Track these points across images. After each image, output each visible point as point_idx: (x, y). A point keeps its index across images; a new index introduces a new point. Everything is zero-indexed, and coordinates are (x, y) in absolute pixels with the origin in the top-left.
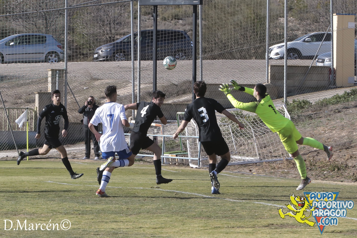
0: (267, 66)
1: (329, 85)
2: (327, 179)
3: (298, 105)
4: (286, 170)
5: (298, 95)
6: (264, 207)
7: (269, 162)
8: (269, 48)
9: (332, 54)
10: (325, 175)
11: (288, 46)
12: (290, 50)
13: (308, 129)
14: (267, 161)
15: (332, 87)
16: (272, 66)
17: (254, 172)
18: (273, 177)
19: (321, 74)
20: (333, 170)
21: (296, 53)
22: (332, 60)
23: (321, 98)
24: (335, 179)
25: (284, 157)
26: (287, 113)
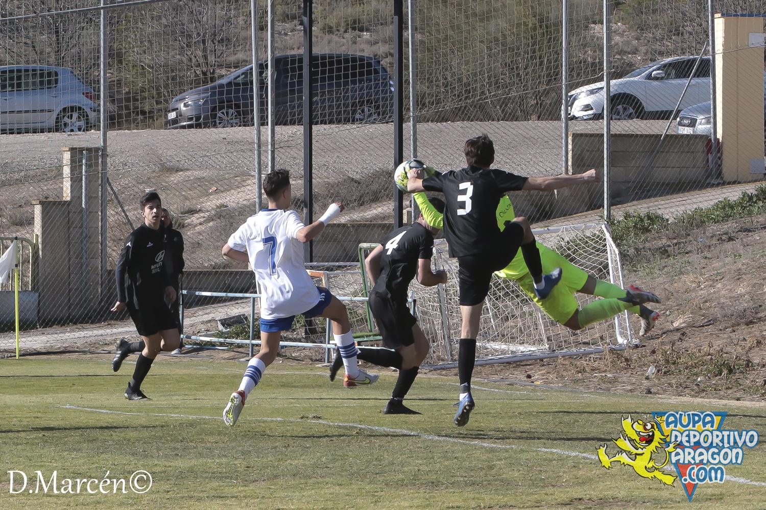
0: (564, 135)
1: (707, 178)
2: (703, 394)
3: (636, 224)
4: (609, 375)
5: (635, 202)
6: (560, 459)
7: (571, 357)
8: (569, 94)
9: (712, 107)
10: (698, 385)
11: (611, 90)
12: (618, 99)
13: (660, 280)
14: (565, 354)
15: (713, 182)
16: (575, 136)
17: (537, 380)
18: (581, 392)
19: (688, 152)
20: (717, 372)
21: (630, 106)
22: (712, 120)
23: (689, 207)
24: (722, 393)
25: (606, 345)
26: (612, 242)
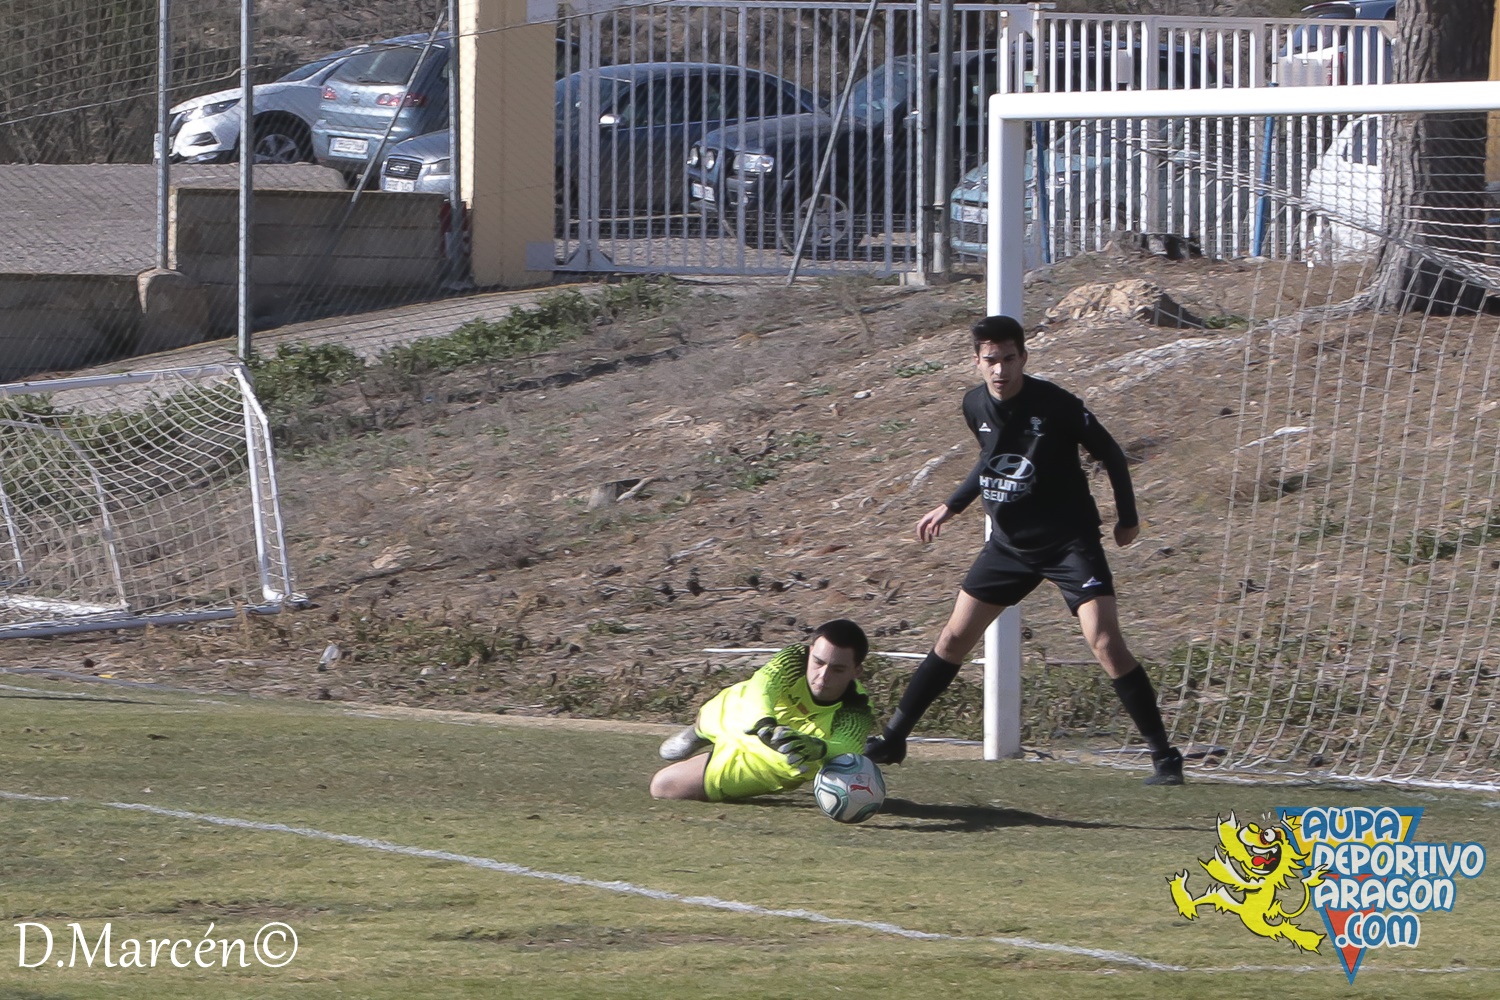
0: (160, 192)
1: (442, 278)
2: (432, 702)
3: (302, 367)
4: (248, 663)
5: (300, 325)
6: (156, 824)
7: (171, 625)
8: (172, 111)
9: (452, 140)
10: (423, 683)
11: (256, 103)
12: (267, 122)
13: (349, 477)
14: (163, 620)
15: (453, 286)
16: (185, 194)
17: (105, 670)
18: (193, 694)
19: (405, 228)
20: (459, 659)
21: (292, 137)
22: (452, 165)
23: (407, 335)
24: (469, 699)
25: (240, 603)
26: (255, 403)
